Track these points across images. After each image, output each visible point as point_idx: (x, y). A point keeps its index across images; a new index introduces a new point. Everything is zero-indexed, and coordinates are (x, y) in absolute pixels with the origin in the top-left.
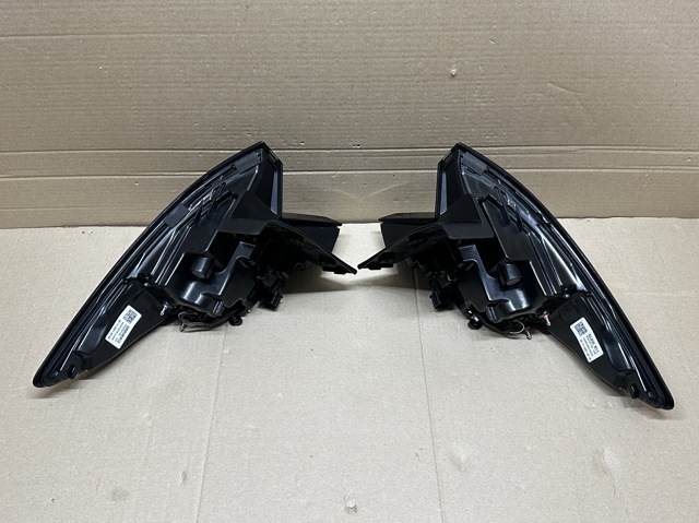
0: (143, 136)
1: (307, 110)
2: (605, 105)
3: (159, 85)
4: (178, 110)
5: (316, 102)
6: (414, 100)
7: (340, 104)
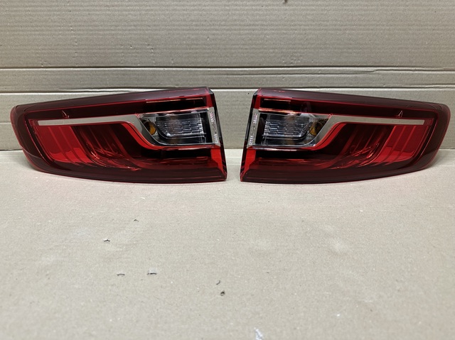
0: (76, 55)
1: (188, 30)
2: (389, 30)
3: (88, 8)
4: (100, 30)
5: (194, 23)
6: (260, 22)
7: (210, 25)
